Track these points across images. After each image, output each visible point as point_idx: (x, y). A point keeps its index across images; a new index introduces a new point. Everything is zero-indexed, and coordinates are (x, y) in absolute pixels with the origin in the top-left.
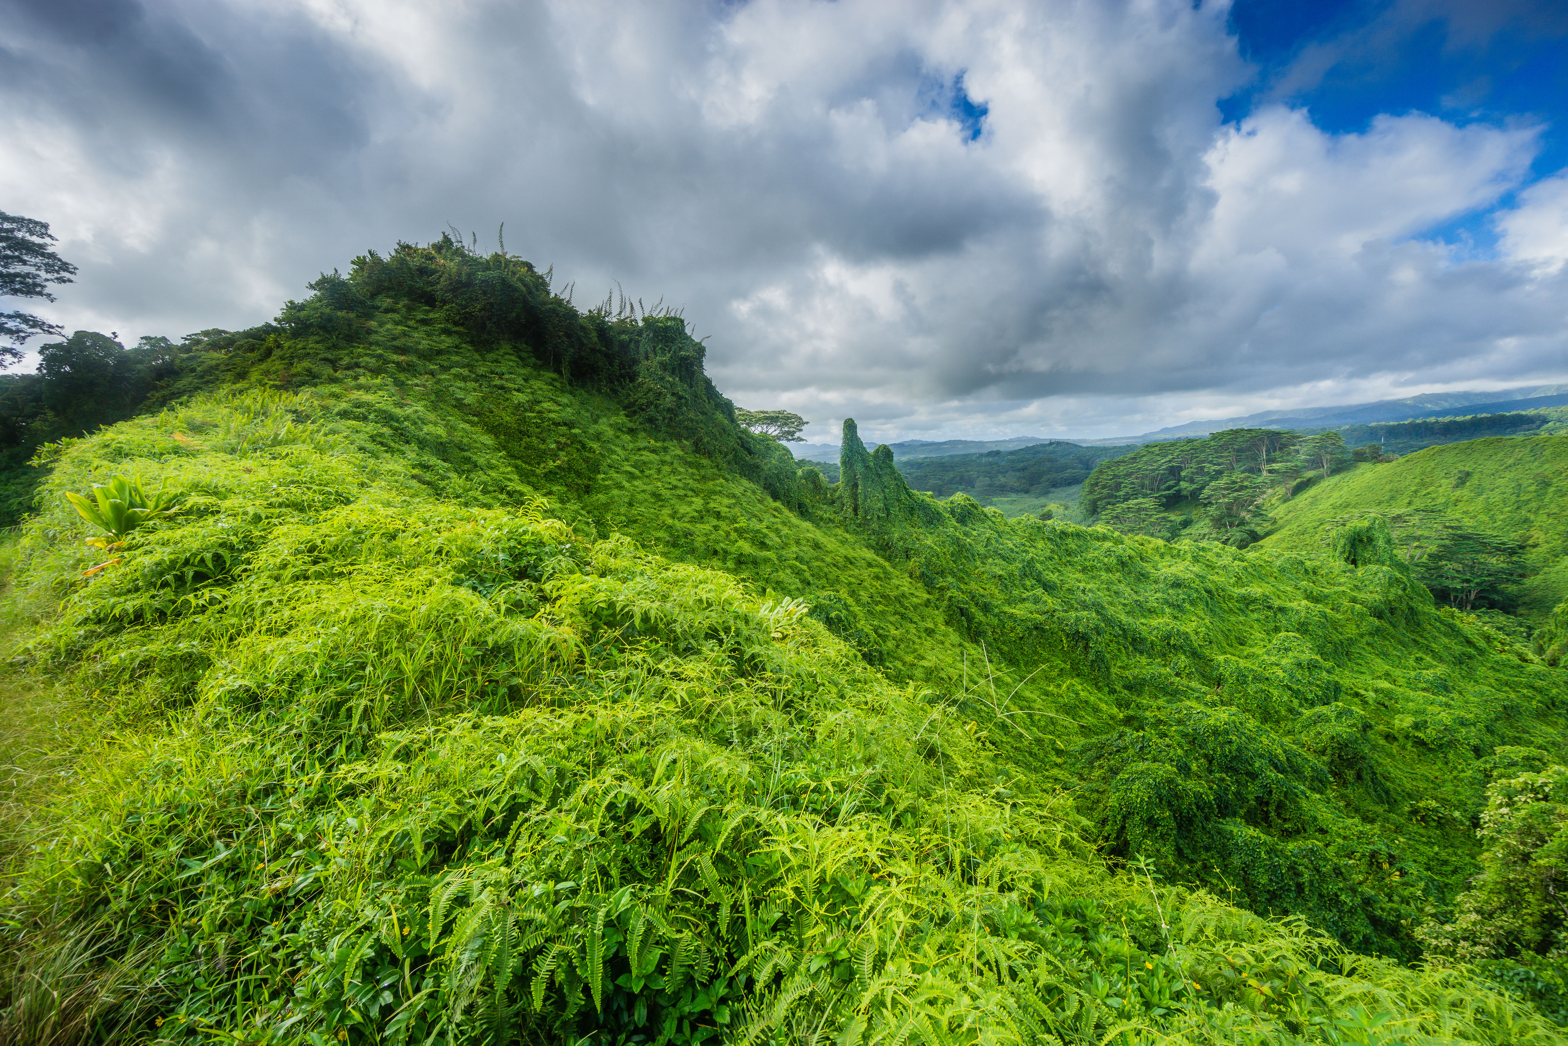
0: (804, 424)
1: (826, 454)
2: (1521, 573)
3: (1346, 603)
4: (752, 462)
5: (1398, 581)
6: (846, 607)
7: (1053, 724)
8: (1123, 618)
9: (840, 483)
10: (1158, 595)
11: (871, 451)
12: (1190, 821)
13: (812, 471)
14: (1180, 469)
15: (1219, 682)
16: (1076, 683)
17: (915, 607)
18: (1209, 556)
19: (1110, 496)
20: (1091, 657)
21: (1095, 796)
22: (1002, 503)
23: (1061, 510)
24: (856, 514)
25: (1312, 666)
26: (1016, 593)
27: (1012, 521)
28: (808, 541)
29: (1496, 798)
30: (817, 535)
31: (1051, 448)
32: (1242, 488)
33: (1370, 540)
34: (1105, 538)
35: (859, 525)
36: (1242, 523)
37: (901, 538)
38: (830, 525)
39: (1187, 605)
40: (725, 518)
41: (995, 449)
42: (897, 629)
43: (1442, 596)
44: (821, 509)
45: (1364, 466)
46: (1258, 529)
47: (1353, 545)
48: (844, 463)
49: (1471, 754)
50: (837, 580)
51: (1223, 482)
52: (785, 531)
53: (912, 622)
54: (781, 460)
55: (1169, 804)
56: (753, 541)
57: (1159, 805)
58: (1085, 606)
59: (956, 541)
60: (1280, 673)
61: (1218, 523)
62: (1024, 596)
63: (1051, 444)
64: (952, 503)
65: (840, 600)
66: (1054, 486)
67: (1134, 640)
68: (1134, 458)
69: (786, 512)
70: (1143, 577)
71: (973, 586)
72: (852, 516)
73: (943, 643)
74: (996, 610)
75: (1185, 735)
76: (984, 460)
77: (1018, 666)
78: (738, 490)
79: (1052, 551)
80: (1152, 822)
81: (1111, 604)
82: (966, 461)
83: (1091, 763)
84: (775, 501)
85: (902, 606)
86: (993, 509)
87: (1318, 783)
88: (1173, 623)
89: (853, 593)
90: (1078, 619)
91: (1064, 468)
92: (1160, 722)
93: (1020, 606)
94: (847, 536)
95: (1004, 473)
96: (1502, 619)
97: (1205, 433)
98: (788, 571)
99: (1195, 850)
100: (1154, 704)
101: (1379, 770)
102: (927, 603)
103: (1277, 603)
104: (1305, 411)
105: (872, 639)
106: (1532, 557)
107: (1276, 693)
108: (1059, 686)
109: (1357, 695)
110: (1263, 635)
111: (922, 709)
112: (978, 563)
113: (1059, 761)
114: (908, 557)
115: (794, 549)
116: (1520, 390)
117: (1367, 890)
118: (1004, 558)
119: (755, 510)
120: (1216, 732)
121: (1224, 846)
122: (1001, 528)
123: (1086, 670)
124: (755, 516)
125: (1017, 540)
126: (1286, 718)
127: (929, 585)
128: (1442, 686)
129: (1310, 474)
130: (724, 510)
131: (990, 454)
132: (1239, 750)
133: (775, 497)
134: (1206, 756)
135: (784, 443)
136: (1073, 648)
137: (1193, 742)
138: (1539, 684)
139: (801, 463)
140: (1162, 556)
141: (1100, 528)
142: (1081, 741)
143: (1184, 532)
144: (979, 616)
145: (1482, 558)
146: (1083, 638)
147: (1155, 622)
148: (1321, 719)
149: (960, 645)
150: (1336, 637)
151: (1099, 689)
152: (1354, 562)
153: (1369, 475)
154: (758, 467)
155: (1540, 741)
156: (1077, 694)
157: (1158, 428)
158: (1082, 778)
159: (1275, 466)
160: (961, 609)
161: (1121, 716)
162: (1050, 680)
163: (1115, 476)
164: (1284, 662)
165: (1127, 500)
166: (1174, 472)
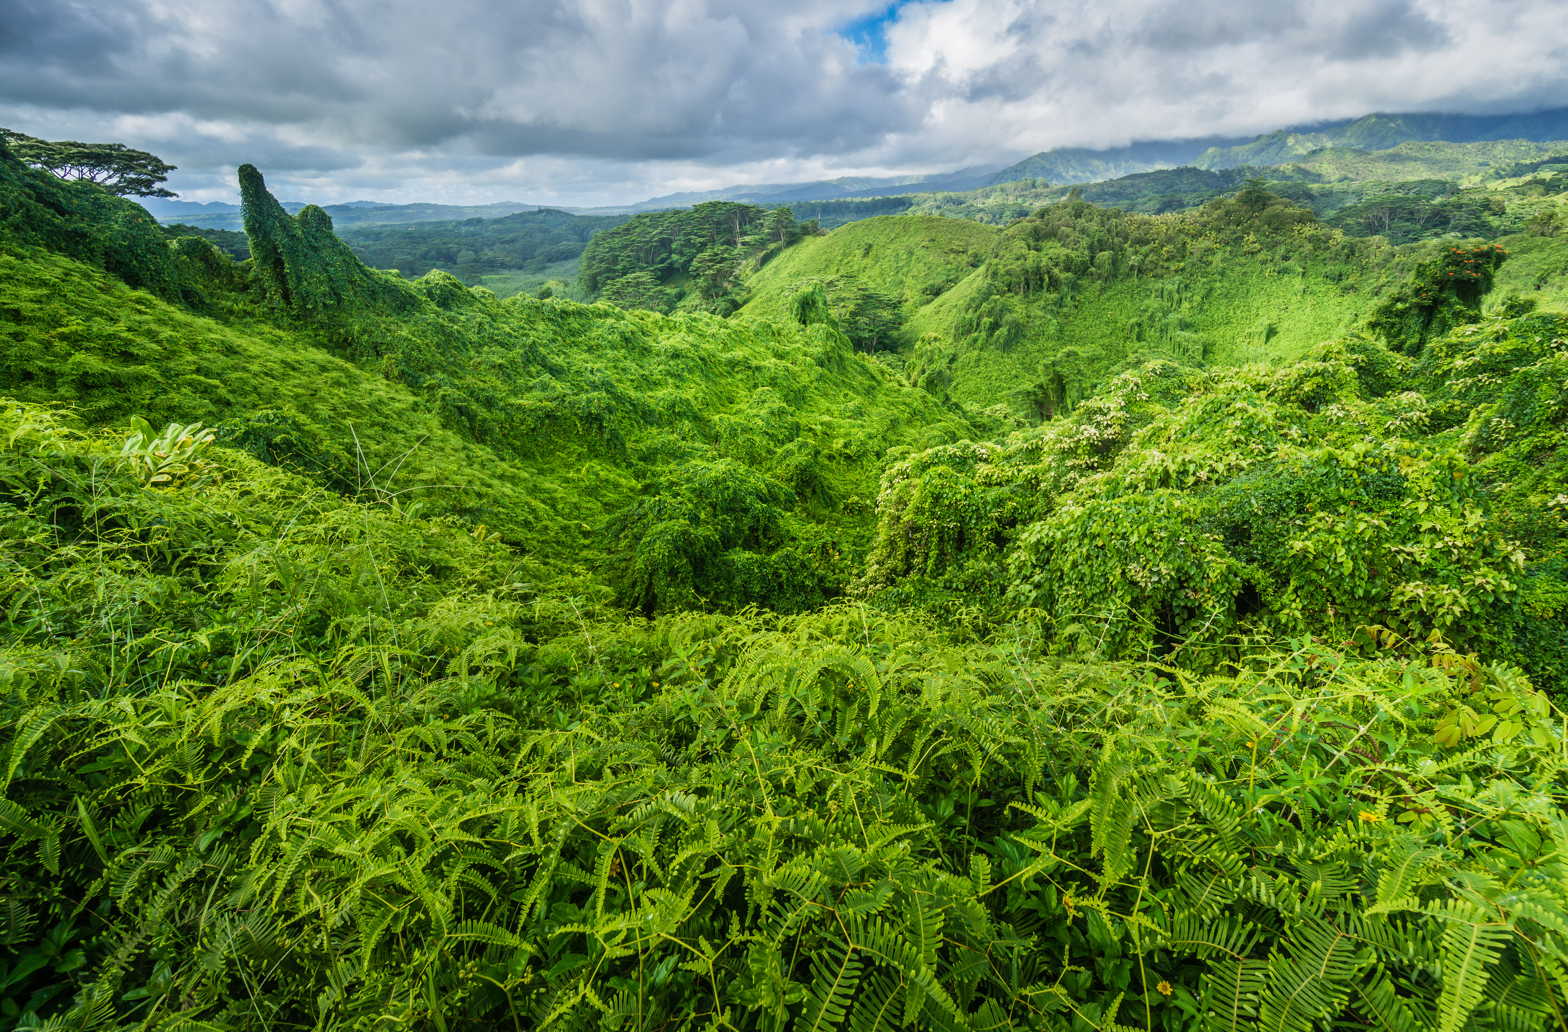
0: (166, 169)
1: (220, 217)
2: (899, 321)
3: (801, 357)
4: (70, 227)
5: (832, 335)
6: (297, 426)
7: (577, 508)
8: (632, 393)
9: (252, 259)
10: (661, 367)
11: (296, 215)
12: (703, 561)
13: (197, 242)
14: (671, 241)
15: (716, 439)
16: (595, 464)
17: (400, 414)
18: (701, 325)
19: (609, 270)
20: (606, 436)
21: (624, 564)
22: (493, 281)
23: (561, 287)
24: (289, 303)
25: (781, 412)
26: (520, 381)
27: (506, 301)
28: (213, 344)
29: (884, 484)
30: (231, 335)
31: (541, 217)
32: (723, 260)
33: (814, 302)
34: (606, 315)
35: (298, 318)
36: (726, 293)
37: (364, 331)
38: (248, 319)
39: (686, 374)
40: (32, 321)
41: (476, 216)
42: (379, 443)
43: (859, 345)
44: (228, 298)
45: (809, 239)
46: (738, 298)
47: (803, 309)
48: (251, 230)
49: (875, 458)
50: (276, 393)
51: (706, 254)
52: (166, 332)
53: (397, 431)
54: (129, 223)
55: (685, 552)
56: (106, 352)
57: (678, 557)
58: (595, 387)
59: (441, 329)
60: (760, 423)
61: (708, 294)
62: (531, 384)
63: (540, 211)
64: (427, 282)
65: (284, 419)
66: (550, 260)
67: (644, 413)
68: (627, 230)
69: (162, 305)
70: (646, 351)
71: (469, 380)
72: (282, 304)
73: (442, 450)
74: (501, 404)
75: (693, 491)
76: (464, 230)
77: (534, 459)
78: (51, 274)
79: (555, 333)
80: (673, 572)
81: (619, 381)
82: (440, 230)
83: (617, 536)
84: (134, 288)
85: (381, 414)
86: (481, 288)
87: (789, 504)
88: (676, 392)
89: (304, 408)
90: (589, 401)
91: (556, 241)
92: (673, 484)
93: (527, 395)
94: (281, 333)
95: (491, 246)
96: (890, 358)
97: (689, 205)
98: (186, 390)
99: (708, 584)
100: (666, 469)
101: (825, 483)
102: (415, 407)
103: (754, 363)
104: (766, 187)
105: (344, 461)
106: (905, 308)
107: (757, 439)
108: (579, 471)
109: (810, 429)
110: (746, 393)
111: (414, 526)
112: (472, 353)
113: (587, 542)
114: (379, 354)
115: (191, 357)
116: (900, 179)
117: (821, 572)
118: (502, 345)
119: (97, 304)
120: (717, 483)
121: (729, 572)
122: (494, 311)
123: (603, 450)
124: (100, 314)
125: (515, 323)
126: (766, 459)
127: (414, 385)
128: (859, 413)
129: (772, 246)
130: (27, 307)
131: (469, 222)
132: (735, 492)
133: (135, 282)
134: (711, 504)
135: (134, 198)
136: (588, 431)
137: (699, 496)
138: (908, 400)
139: (175, 230)
140: (661, 329)
141: (602, 305)
142: (606, 518)
143: (680, 304)
144: (483, 413)
145: (879, 312)
146: (596, 419)
147: (661, 393)
148: (789, 453)
149: (464, 448)
150: (795, 386)
151: (617, 466)
152: (804, 322)
153: (811, 247)
154: (84, 235)
155: (908, 440)
156: (597, 475)
157: (646, 198)
158: (610, 552)
159: (747, 239)
160: (459, 408)
161: (639, 486)
162: (569, 466)
163: (611, 249)
164: (762, 412)
165: (625, 274)
166: (665, 244)
